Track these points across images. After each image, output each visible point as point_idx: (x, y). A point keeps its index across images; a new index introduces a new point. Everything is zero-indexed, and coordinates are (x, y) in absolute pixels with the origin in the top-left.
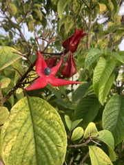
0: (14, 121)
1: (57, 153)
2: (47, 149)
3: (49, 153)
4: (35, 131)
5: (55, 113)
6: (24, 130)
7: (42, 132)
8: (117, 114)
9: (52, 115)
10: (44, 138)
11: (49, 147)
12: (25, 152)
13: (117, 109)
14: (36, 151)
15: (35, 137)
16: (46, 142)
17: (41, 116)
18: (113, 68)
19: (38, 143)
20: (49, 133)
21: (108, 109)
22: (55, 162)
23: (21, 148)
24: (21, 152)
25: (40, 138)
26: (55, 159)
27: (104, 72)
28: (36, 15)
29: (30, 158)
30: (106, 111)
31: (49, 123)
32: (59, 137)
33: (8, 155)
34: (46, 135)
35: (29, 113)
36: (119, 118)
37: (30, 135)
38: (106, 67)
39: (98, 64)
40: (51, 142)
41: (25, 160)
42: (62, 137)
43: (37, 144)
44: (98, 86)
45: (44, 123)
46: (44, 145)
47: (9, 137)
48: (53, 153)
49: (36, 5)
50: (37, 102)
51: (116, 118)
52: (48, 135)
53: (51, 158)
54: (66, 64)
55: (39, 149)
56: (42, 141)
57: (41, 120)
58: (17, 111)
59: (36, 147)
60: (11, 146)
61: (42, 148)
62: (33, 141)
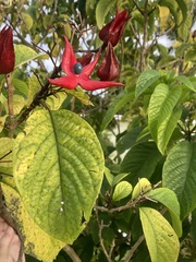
0: (30, 134)
1: (90, 181)
2: (76, 177)
3: (79, 182)
4: (59, 153)
5: (87, 128)
6: (44, 148)
7: (70, 154)
8: (185, 169)
9: (83, 130)
10: (72, 162)
11: (80, 174)
12: (45, 180)
13: (184, 161)
14: (62, 181)
15: (59, 161)
16: (75, 166)
17: (68, 133)
18: (179, 97)
19: (64, 169)
20: (79, 155)
21: (171, 162)
22: (87, 193)
23: (41, 172)
24: (40, 178)
25: (66, 162)
26: (87, 188)
27: (165, 103)
28: (63, 33)
29: (53, 189)
30: (169, 164)
31: (79, 142)
32: (92, 158)
33: (22, 177)
34: (75, 158)
35: (52, 129)
36: (189, 175)
37: (53, 157)
38: (169, 96)
39: (156, 90)
40: (82, 167)
41: (45, 190)
42: (97, 159)
43: (63, 171)
44: (156, 124)
45: (73, 142)
46: (73, 171)
47: (24, 153)
48: (84, 181)
49: (62, 16)
50: (63, 116)
51: (184, 175)
52: (78, 157)
53: (81, 188)
54: (104, 61)
55: (65, 177)
56: (70, 166)
57: (68, 138)
58: (35, 123)
59: (61, 176)
60: (26, 165)
61: (70, 176)
62: (57, 166)
